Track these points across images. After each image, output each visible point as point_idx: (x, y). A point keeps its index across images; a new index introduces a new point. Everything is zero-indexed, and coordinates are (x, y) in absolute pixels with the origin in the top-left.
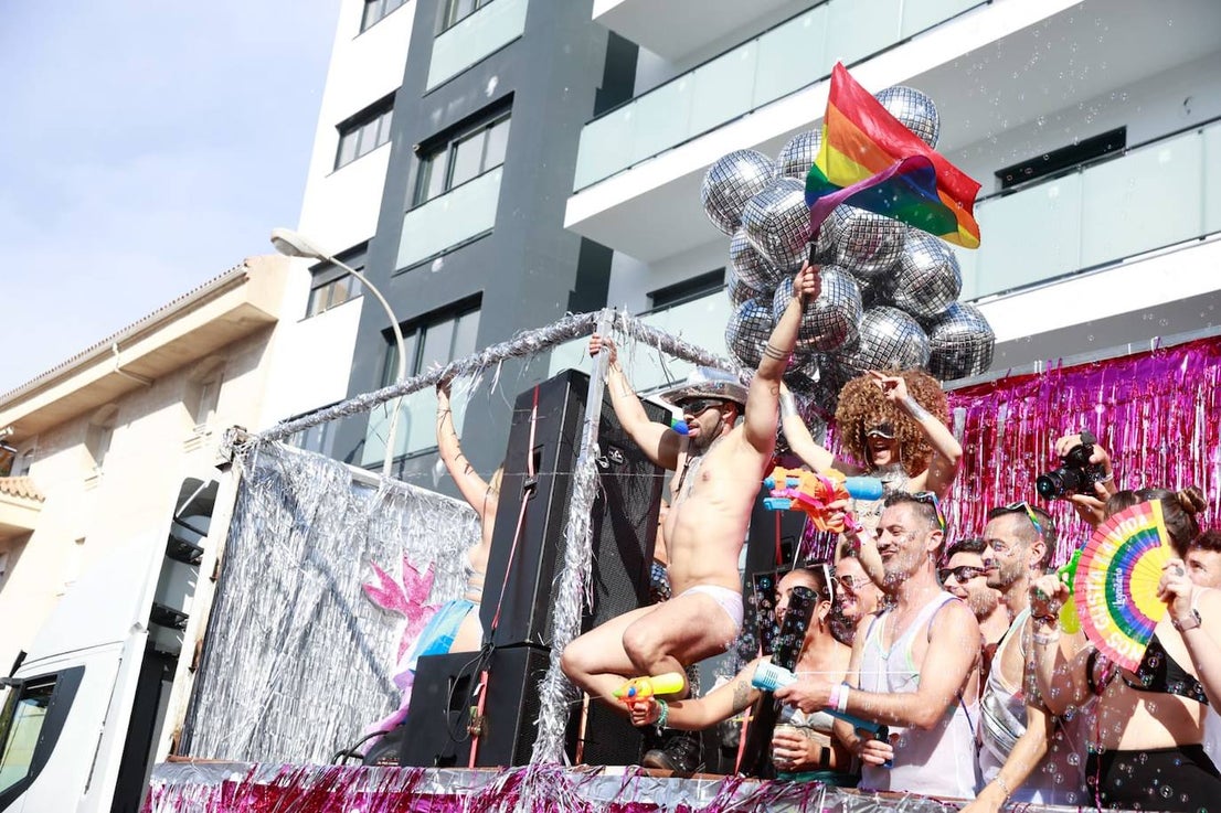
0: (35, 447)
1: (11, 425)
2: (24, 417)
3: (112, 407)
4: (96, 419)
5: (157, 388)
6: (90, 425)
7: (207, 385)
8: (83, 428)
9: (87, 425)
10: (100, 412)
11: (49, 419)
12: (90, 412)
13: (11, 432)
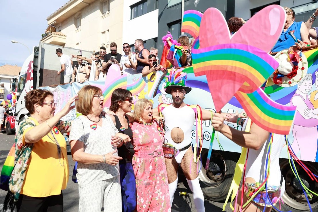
0: (61, 25)
1: (55, 20)
2: (58, 18)
3: (80, 12)
4: (76, 16)
5: (91, 6)
6: (75, 18)
7: (104, 3)
8: (73, 19)
9: (74, 18)
10: (76, 14)
11: (64, 18)
12: (74, 15)
13: (55, 22)
